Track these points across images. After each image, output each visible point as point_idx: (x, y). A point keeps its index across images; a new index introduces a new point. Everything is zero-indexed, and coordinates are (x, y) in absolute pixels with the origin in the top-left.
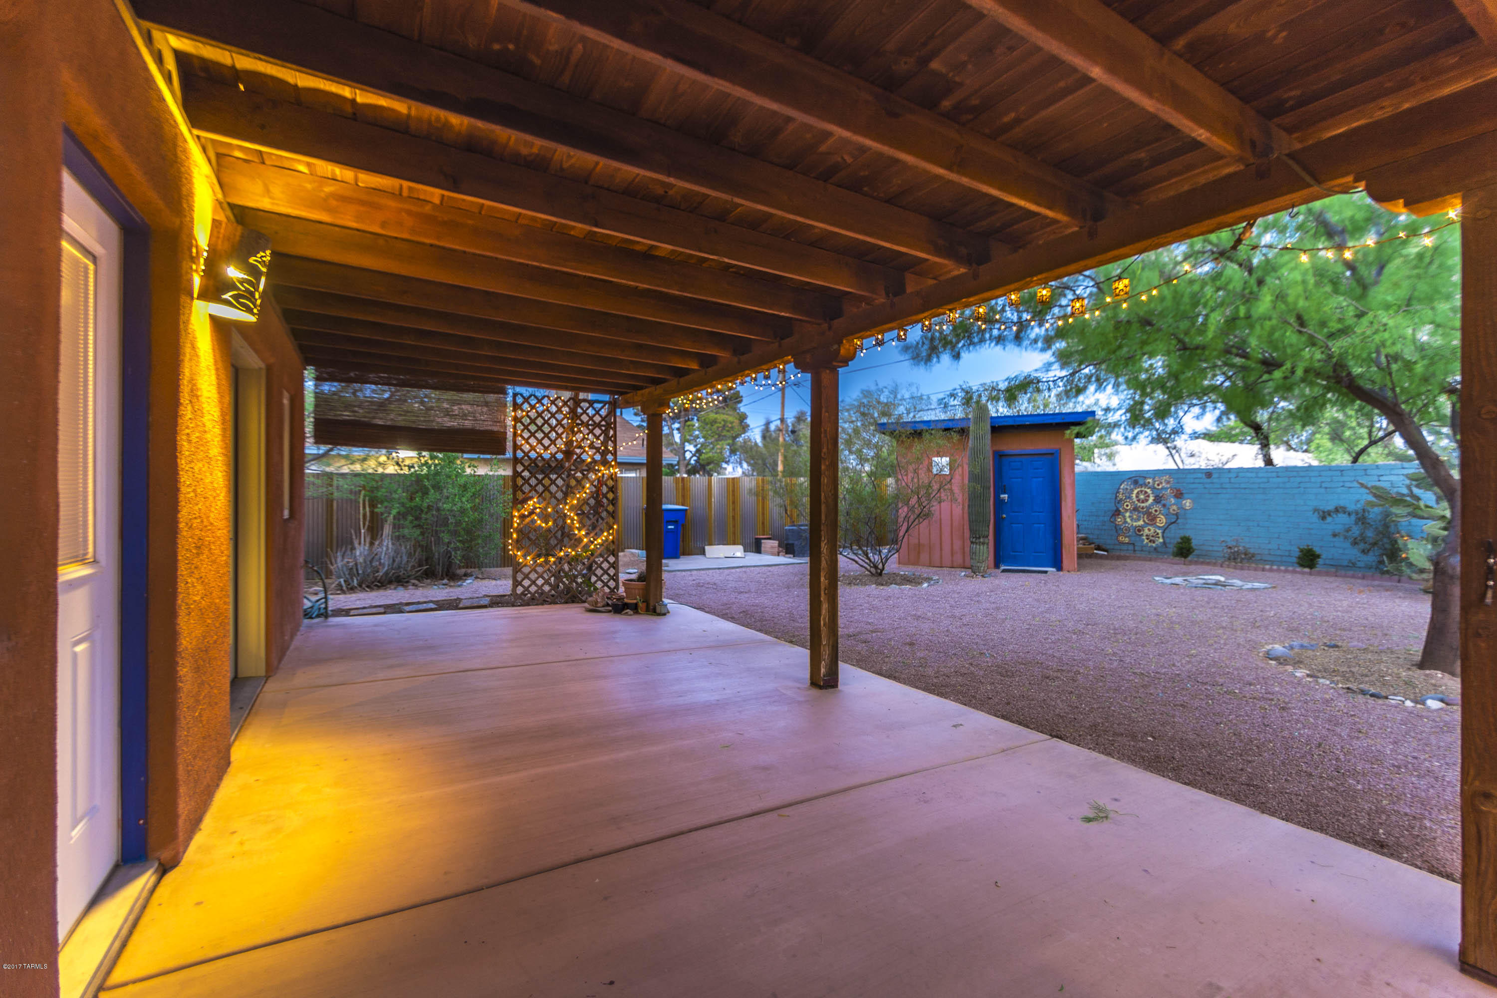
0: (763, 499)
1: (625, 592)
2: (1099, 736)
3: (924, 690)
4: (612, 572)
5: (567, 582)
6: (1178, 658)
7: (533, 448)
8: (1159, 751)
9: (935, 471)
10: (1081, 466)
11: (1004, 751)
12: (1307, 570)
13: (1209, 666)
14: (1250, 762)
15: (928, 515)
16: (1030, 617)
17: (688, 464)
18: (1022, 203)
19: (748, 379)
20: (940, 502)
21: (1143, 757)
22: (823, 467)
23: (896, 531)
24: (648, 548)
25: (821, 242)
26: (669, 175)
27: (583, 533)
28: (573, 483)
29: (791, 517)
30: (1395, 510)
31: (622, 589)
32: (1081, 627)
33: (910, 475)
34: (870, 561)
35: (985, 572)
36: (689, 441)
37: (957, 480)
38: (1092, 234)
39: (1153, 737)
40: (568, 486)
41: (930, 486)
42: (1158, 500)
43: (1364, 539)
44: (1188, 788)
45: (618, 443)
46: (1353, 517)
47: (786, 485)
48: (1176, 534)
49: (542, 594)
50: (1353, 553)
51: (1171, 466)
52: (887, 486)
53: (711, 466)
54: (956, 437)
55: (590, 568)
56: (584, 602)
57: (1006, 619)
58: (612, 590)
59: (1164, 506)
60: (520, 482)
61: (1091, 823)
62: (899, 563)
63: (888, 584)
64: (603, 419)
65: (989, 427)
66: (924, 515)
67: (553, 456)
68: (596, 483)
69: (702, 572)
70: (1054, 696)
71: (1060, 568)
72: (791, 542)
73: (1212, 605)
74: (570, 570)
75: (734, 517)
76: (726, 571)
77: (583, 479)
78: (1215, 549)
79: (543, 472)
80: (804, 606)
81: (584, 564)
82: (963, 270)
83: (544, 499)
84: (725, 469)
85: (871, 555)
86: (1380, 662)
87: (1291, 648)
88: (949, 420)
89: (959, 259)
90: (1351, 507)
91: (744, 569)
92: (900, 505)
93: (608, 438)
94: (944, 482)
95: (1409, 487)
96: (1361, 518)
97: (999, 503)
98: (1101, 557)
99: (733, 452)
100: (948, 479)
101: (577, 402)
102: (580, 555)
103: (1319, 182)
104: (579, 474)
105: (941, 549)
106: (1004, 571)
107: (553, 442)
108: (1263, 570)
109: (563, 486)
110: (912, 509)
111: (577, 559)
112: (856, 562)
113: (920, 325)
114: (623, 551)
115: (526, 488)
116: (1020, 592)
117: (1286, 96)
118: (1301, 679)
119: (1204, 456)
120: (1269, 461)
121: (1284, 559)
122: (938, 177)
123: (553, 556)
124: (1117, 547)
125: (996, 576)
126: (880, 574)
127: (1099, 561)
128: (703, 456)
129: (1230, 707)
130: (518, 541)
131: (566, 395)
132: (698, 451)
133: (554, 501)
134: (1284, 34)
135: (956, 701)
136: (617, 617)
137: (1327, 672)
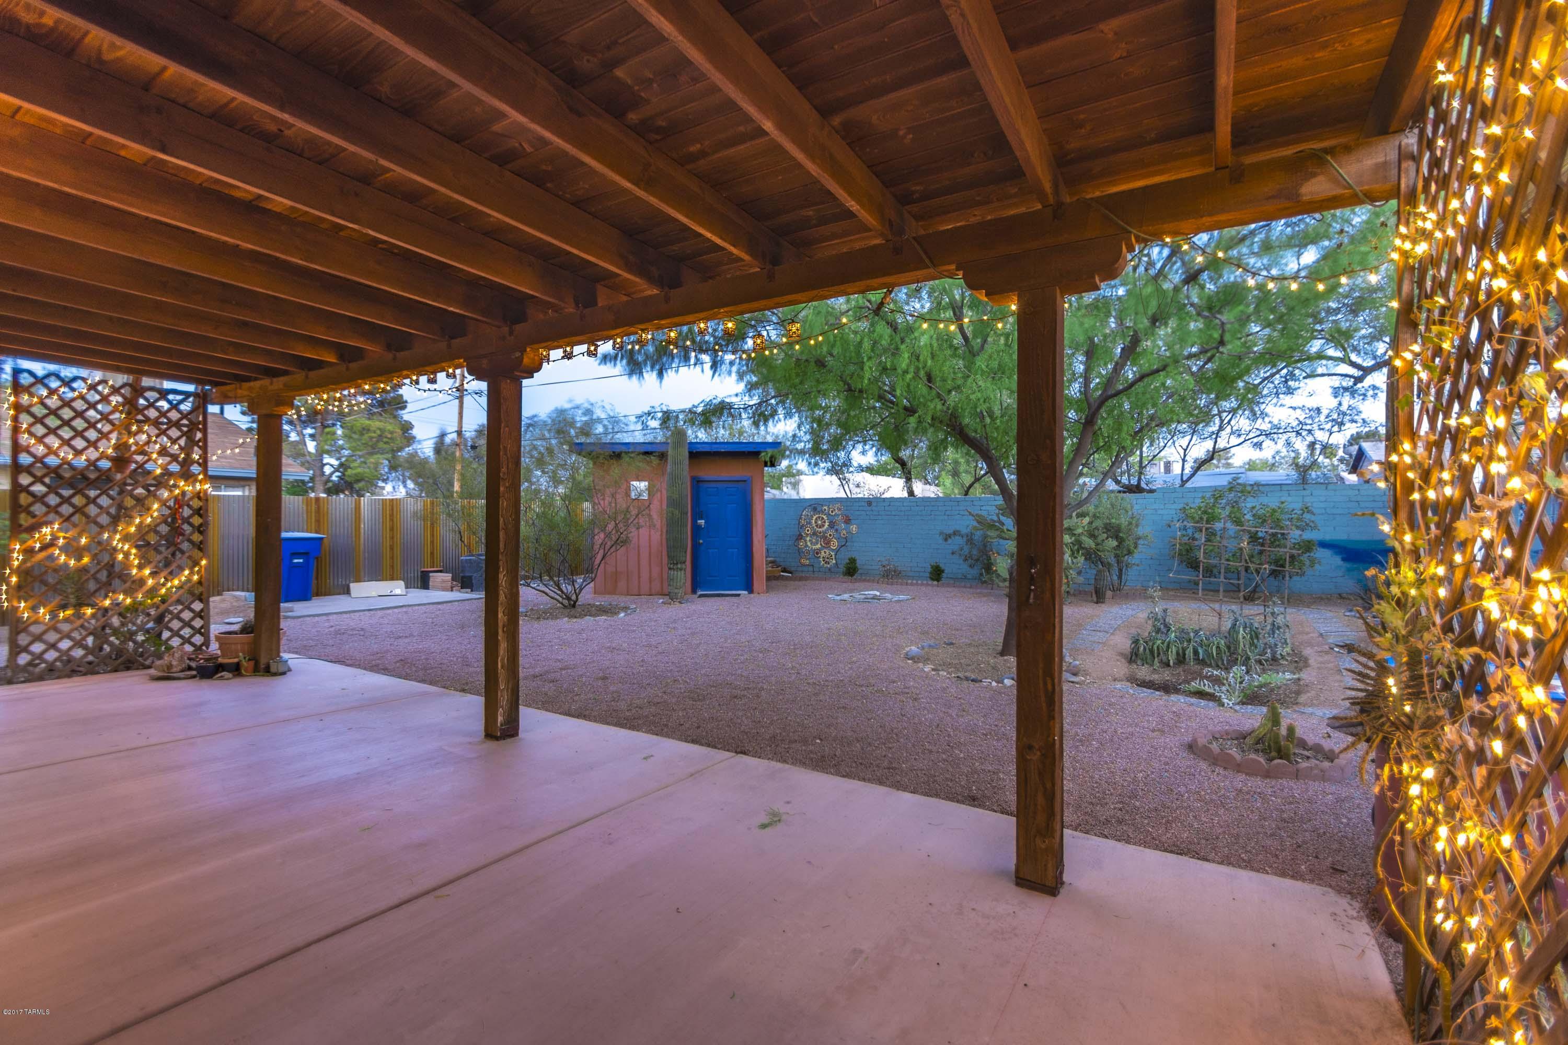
0: (432, 524)
1: (220, 648)
2: (777, 746)
3: (616, 725)
4: (198, 623)
5: (117, 642)
6: (841, 665)
7: (51, 451)
8: (824, 750)
9: (633, 495)
10: (771, 494)
11: (692, 775)
12: (935, 583)
13: (865, 670)
14: (890, 748)
15: (625, 542)
16: (723, 640)
17: (328, 480)
18: (708, 235)
19: (407, 381)
20: (638, 528)
21: (812, 759)
22: (502, 489)
23: (592, 558)
24: (258, 590)
25: (496, 233)
26: (282, 108)
27: (147, 572)
28: (129, 502)
29: (469, 547)
30: (989, 533)
31: (214, 647)
32: (767, 646)
33: (608, 499)
34: (562, 592)
35: (682, 598)
36: (328, 452)
37: (655, 505)
38: (771, 277)
39: (821, 740)
40: (120, 507)
41: (627, 510)
42: (832, 525)
43: (971, 557)
44: (846, 779)
45: (209, 449)
46: (965, 539)
47: (463, 507)
48: (845, 556)
49: (69, 661)
50: (964, 568)
51: (842, 495)
52: (583, 511)
53: (361, 485)
54: (655, 460)
55: (159, 619)
56: (149, 667)
57: (700, 643)
58: (198, 649)
59: (837, 530)
60: (24, 499)
61: (767, 829)
62: (595, 593)
63: (581, 616)
64: (185, 416)
65: (687, 454)
66: (622, 542)
67: (92, 464)
68: (171, 503)
69: (345, 616)
70: (740, 714)
71: (751, 591)
72: (468, 574)
73: (870, 616)
74: (123, 624)
75: (392, 548)
76: (380, 613)
77: (146, 497)
78: (874, 567)
79: (71, 485)
80: (479, 648)
81: (148, 615)
82: (655, 291)
83: (75, 526)
84: (383, 488)
85: (563, 587)
86: (979, 653)
87: (923, 648)
88: (649, 443)
89: (651, 280)
90: (964, 531)
91: (404, 609)
92: (596, 531)
93: (191, 442)
94: (643, 507)
95: (998, 515)
96: (970, 540)
97: (696, 529)
98: (787, 578)
99: (393, 468)
100: (647, 504)
101: (138, 391)
102: (141, 603)
103: (935, 266)
104: (140, 491)
105: (639, 577)
106: (701, 596)
107: (94, 444)
108: (907, 584)
109: (110, 506)
110: (608, 535)
111: (135, 608)
112: (546, 594)
113: (611, 342)
114: (219, 594)
115: (38, 509)
116: (714, 616)
117: (914, 188)
118: (928, 673)
119: (867, 487)
120: (911, 493)
121: (922, 574)
122: (625, 191)
123: (92, 606)
124: (800, 569)
125: (692, 602)
126: (574, 606)
127: (784, 583)
128: (349, 472)
129: (878, 704)
130: (19, 587)
131: (119, 379)
132: (341, 465)
133: (95, 529)
134: (911, 136)
135: (647, 732)
136: (205, 683)
137: (946, 665)
